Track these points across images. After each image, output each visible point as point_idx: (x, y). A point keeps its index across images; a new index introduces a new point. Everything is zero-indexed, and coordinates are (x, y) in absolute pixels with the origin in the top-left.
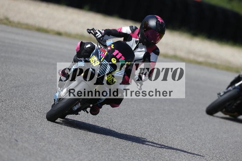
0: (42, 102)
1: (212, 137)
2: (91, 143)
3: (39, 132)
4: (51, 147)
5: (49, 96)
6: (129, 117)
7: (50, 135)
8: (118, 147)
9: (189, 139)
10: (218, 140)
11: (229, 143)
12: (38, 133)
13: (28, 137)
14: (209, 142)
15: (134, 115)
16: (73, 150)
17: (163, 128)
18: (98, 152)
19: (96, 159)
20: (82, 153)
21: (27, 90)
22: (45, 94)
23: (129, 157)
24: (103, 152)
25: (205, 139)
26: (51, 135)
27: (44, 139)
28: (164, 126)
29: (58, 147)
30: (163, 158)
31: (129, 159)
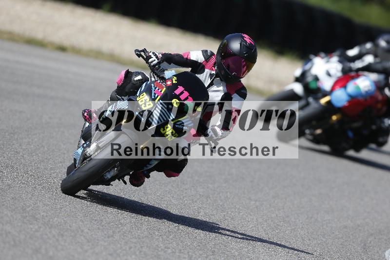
0: (34, 159)
1: (307, 218)
2: (112, 227)
3: (29, 206)
4: (48, 233)
5: (46, 149)
6: (174, 185)
7: (47, 213)
8: (157, 233)
9: (270, 221)
10: (316, 224)
11: (333, 229)
12: (28, 209)
13: (12, 216)
14: (302, 227)
15: (181, 182)
16: (84, 236)
17: (228, 203)
18: (124, 241)
19: (121, 252)
20: (98, 243)
21: (10, 139)
22: (38, 146)
23: (174, 250)
24: (132, 240)
25: (295, 222)
26: (49, 212)
27: (36, 219)
28: (230, 200)
29: (60, 232)
30: (228, 251)
31: (173, 252)
